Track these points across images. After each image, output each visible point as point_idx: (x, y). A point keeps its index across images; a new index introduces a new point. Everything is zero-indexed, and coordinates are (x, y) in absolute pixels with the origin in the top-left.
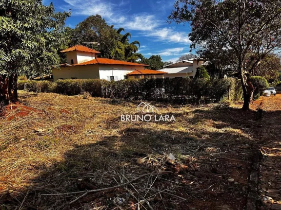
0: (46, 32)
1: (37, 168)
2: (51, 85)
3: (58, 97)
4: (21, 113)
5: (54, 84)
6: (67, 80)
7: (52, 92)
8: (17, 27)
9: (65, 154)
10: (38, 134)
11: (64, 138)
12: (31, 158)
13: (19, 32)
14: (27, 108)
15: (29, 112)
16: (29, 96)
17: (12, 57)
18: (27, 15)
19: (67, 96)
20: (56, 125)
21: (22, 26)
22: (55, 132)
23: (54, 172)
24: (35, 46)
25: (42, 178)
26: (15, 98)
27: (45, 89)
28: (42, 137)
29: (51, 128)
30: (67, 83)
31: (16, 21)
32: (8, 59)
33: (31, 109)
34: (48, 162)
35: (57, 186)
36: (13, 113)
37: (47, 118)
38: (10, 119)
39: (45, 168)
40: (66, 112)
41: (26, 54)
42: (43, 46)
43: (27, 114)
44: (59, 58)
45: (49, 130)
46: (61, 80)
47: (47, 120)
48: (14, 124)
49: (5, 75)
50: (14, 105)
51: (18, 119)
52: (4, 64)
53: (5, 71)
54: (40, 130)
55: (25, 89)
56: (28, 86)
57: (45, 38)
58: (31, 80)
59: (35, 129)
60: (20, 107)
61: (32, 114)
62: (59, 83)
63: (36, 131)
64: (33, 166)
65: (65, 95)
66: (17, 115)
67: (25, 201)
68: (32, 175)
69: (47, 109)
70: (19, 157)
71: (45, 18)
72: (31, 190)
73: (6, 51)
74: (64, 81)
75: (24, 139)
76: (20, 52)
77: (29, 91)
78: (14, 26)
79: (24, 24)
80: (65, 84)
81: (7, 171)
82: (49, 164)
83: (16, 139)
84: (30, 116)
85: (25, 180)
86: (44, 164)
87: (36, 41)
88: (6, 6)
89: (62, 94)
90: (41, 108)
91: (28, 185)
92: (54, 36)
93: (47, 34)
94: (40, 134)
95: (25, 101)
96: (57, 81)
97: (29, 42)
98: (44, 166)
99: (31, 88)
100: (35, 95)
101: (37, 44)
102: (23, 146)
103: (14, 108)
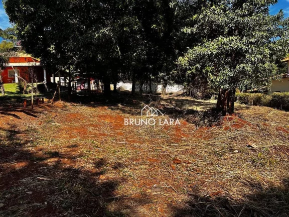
0: (270, 42)
1: (252, 185)
2: (265, 99)
3: (273, 112)
4: (236, 125)
5: (269, 98)
6: (285, 93)
7: (266, 106)
8: (243, 43)
9: (285, 180)
10: (251, 149)
11: (282, 161)
12: (245, 173)
13: (244, 48)
14: (242, 121)
15: (244, 125)
16: (241, 108)
17: (236, 72)
18: (254, 30)
19: (285, 112)
20: (271, 143)
21: (248, 41)
22: (271, 152)
23: (270, 197)
24: (258, 59)
25: (257, 198)
26: (231, 110)
27: (257, 102)
28: (256, 154)
29: (265, 146)
30: (285, 96)
31: (242, 38)
32: (231, 74)
33: (245, 122)
34: (264, 183)
35: (275, 214)
36: (229, 124)
37: (261, 134)
38: (226, 129)
39: (261, 188)
40: (284, 130)
41: (249, 68)
42: (267, 58)
43: (241, 127)
44: (277, 68)
45: (263, 148)
46: (277, 93)
47: (261, 136)
48: (229, 134)
49: (228, 89)
50: (230, 117)
51: (232, 130)
52: (228, 79)
53: (227, 85)
54: (254, 146)
55: (237, 101)
56: (241, 99)
57: (270, 50)
58: (244, 92)
59: (249, 143)
60: (236, 119)
61: (246, 127)
62: (274, 97)
63: (249, 146)
64: (249, 182)
65: (281, 110)
66: (232, 126)
67: (242, 214)
68: (247, 190)
69: (261, 124)
70: (234, 167)
71: (272, 28)
72: (246, 205)
73: (230, 67)
74: (281, 94)
75: (237, 151)
76: (244, 67)
77: (241, 104)
78: (240, 43)
79: (250, 39)
80: (282, 97)
81: (224, 178)
82: (265, 186)
83: (231, 150)
84: (243, 129)
85: (240, 193)
86: (259, 184)
87: (259, 54)
88: (236, 26)
89: (278, 109)
90: (255, 123)
91: (243, 199)
92: (280, 45)
93: (272, 44)
94: (254, 150)
95: (239, 114)
96: (273, 94)
97: (253, 56)
98: (259, 185)
99: (243, 100)
100: (247, 108)
101: (260, 57)
102: (238, 158)
103: (230, 119)
